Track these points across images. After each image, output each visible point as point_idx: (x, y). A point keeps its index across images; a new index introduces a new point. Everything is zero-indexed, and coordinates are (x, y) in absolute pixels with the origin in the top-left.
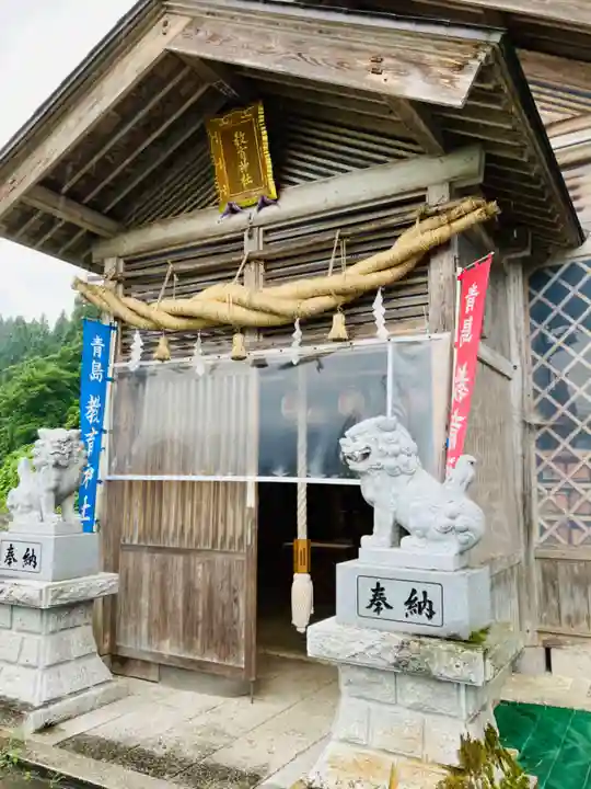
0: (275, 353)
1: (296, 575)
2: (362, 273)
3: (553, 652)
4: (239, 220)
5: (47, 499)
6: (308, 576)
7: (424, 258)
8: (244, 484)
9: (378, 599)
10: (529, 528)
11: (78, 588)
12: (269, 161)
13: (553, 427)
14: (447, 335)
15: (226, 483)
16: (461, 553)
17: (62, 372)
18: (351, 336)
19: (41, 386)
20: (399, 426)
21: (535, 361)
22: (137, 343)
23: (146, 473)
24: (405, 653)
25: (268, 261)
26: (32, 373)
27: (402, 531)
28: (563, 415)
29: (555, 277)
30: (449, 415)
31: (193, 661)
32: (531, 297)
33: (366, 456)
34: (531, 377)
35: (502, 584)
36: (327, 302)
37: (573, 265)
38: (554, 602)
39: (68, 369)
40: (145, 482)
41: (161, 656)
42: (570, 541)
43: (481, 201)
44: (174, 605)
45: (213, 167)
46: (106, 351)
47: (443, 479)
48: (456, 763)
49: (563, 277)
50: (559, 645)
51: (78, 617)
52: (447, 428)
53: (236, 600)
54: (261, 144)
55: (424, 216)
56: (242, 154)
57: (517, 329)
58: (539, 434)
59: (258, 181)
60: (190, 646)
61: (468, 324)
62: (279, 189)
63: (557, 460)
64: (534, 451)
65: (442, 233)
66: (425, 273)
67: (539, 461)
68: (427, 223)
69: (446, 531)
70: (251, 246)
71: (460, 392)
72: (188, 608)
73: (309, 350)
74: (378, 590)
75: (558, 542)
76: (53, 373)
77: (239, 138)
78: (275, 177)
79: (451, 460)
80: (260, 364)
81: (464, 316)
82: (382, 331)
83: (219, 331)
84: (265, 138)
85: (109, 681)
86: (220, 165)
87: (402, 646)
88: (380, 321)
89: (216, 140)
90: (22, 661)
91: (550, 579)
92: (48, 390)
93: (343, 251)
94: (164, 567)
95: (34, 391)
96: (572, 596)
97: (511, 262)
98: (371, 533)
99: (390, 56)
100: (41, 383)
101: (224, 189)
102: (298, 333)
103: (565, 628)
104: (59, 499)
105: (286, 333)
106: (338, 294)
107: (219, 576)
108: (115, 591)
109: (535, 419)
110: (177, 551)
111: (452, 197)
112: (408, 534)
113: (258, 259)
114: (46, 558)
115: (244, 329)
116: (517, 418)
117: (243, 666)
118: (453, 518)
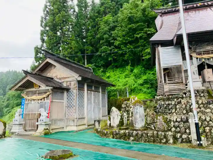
2: (45, 96)
3: (67, 127)
4: (36, 89)
5: (18, 116)
7: (49, 95)
10: (65, 116)
11: (21, 123)
15: (35, 113)
18: (44, 101)
21: (67, 100)
22: (27, 101)
28: (69, 105)
34: (67, 102)
36: (42, 98)
38: (67, 123)
41: (29, 129)
44: (30, 125)
46: (24, 101)
51: (21, 125)
57: (65, 97)
60: (32, 128)
62: (39, 87)
63: (68, 110)
64: (66, 109)
70: (37, 92)
72: (32, 125)
73: (41, 102)
75: (68, 117)
83: (34, 100)
88: (46, 100)
94: (30, 121)
96: (69, 122)
102: (40, 100)
103: (68, 125)
104: (19, 115)
109: (67, 106)
114: (18, 120)
115: (36, 100)
116: (65, 106)
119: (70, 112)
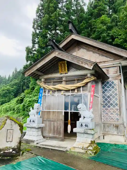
0: (67, 94)
1: (68, 125)
2: (78, 85)
3: (104, 136)
4: (62, 75)
6: (70, 125)
7: (87, 83)
8: (62, 112)
9: (82, 125)
10: (101, 119)
12: (67, 68)
13: (105, 104)
14: (90, 93)
15: (60, 112)
16: (91, 120)
17: (10, 88)
18: (78, 92)
19: (6, 91)
20: (84, 105)
21: (102, 95)
22: (47, 91)
23: (47, 110)
24: (85, 131)
25: (66, 81)
26: (4, 88)
27: (84, 117)
28: (106, 103)
29: (105, 83)
30: (90, 103)
31: (54, 137)
32: (102, 86)
33: (80, 108)
34: (102, 97)
35: (97, 126)
36: (74, 88)
37: (108, 82)
38: (105, 129)
39: (11, 87)
40: (47, 111)
41: (50, 136)
42: (107, 120)
43: (94, 77)
44: (52, 128)
45: (59, 68)
47: (89, 111)
48: (90, 143)
49: (106, 83)
50: (105, 135)
51: (40, 129)
52: (90, 105)
53: (61, 128)
54: (66, 66)
55: (87, 78)
56: (63, 67)
57: (100, 90)
58: (103, 105)
59: (65, 70)
60: (54, 134)
61: (92, 92)
62: (68, 72)
63: (105, 109)
64: (102, 108)
65: (90, 80)
66: (87, 85)
67: (103, 109)
68: (88, 79)
69: (90, 117)
70: (64, 79)
71: (91, 100)
72: (54, 129)
73: (72, 94)
74: (82, 124)
75: (105, 121)
76: (8, 88)
77: (63, 65)
78: (67, 70)
79: (90, 109)
80: (65, 95)
81: (92, 91)
82: (82, 92)
83: (59, 90)
84: (66, 65)
85: (43, 139)
86: (60, 68)
87: (84, 130)
88: (81, 91)
89: (59, 64)
90: (33, 135)
91: (104, 126)
92: (7, 92)
93: (77, 81)
94: (50, 124)
95: (4, 92)
96: (107, 128)
97: (99, 81)
98: (81, 118)
99: (84, 62)
100: (6, 90)
101: (60, 71)
102: (70, 92)
103: (106, 133)
105: (69, 91)
106: (76, 87)
107: (58, 125)
108: (44, 126)
109: (102, 103)
110: (52, 121)
111: (91, 76)
112: (85, 118)
113: (65, 81)
114: (36, 122)
115: (63, 90)
116: (100, 103)
117: (62, 137)
118: (90, 116)
119: (109, 114)
